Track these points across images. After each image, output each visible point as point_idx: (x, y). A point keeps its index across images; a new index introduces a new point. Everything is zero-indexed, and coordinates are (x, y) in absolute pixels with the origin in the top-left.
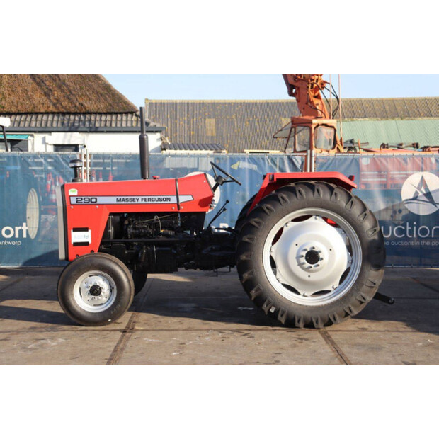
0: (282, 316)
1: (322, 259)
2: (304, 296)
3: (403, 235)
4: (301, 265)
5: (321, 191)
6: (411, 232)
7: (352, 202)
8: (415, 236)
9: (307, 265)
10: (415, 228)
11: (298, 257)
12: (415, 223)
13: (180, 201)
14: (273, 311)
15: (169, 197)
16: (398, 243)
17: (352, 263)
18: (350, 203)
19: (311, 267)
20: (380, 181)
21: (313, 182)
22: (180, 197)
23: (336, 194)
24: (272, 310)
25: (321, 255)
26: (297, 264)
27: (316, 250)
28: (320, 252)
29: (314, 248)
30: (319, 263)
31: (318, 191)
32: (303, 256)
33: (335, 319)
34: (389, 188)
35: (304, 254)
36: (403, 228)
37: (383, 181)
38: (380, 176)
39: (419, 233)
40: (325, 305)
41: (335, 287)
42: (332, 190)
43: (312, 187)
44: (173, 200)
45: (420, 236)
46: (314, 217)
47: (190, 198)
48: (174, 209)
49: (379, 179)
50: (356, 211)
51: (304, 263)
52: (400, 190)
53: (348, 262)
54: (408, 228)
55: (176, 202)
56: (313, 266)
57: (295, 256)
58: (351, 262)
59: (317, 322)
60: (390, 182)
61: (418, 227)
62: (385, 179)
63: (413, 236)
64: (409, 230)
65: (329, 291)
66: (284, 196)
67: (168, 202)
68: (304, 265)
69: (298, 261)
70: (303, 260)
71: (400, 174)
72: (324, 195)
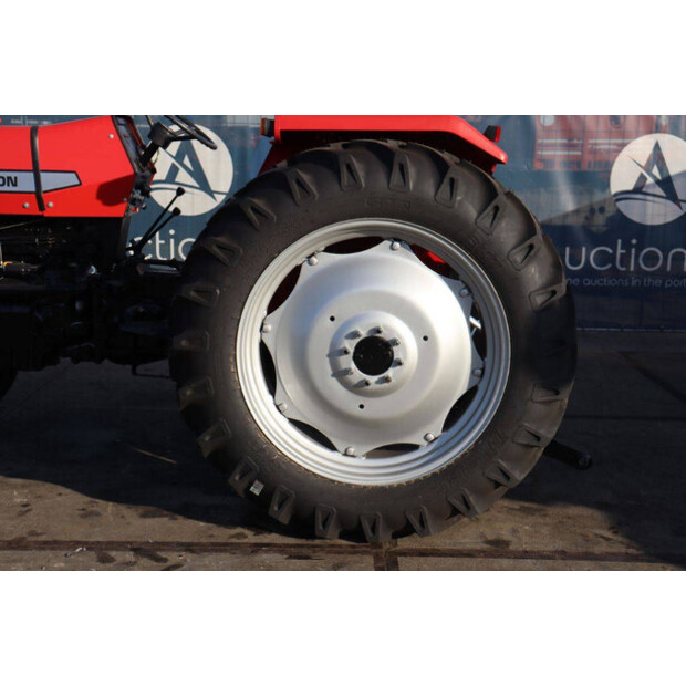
0: (280, 506)
1: (400, 363)
2: (346, 454)
3: (609, 266)
4: (340, 375)
5: (412, 172)
6: (625, 259)
7: (497, 209)
8: (632, 268)
9: (358, 375)
10: (633, 251)
11: (336, 353)
12: (634, 241)
13: (45, 187)
14: (257, 493)
15: (13, 175)
16: (597, 282)
17: (482, 375)
18: (490, 209)
19: (367, 384)
20: (568, 156)
21: (391, 144)
22: (43, 176)
23: (452, 181)
24: (256, 490)
25: (397, 353)
26: (329, 371)
27: (385, 335)
28: (395, 342)
29: (379, 331)
30: (390, 372)
31: (402, 169)
32: (346, 352)
33: (422, 523)
34: (585, 168)
35: (351, 345)
36: (610, 251)
37: (574, 156)
38: (569, 146)
39: (641, 262)
40: (400, 486)
41: (431, 437)
42: (442, 168)
43: (387, 158)
44: (26, 182)
45: (643, 266)
46: (387, 243)
47: (71, 179)
48: (28, 206)
49: (566, 153)
50: (507, 233)
51: (348, 371)
52: (609, 172)
53: (473, 372)
54: (619, 251)
55: (33, 189)
56: (373, 379)
57: (327, 352)
58: (480, 373)
59: (374, 529)
60: (588, 157)
61: (639, 248)
62: (579, 153)
63: (628, 266)
64: (622, 254)
65: (414, 447)
66: (305, 177)
67: (11, 188)
68: (349, 377)
69: (334, 365)
70: (348, 362)
71: (609, 144)
72: (419, 181)
